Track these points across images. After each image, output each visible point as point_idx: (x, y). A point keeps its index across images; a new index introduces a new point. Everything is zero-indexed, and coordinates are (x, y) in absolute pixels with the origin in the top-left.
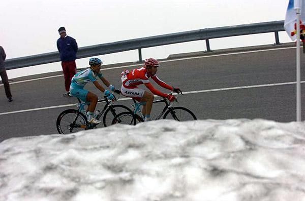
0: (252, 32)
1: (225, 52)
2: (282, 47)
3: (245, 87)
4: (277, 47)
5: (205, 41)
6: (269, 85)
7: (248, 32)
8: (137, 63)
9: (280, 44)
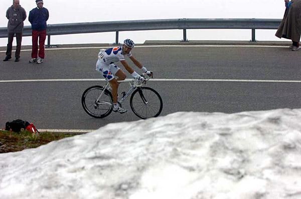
0: (229, 27)
1: (202, 44)
2: (257, 44)
3: (227, 80)
4: (253, 44)
5: (182, 30)
6: (250, 81)
7: (226, 27)
8: (114, 45)
9: (256, 41)
